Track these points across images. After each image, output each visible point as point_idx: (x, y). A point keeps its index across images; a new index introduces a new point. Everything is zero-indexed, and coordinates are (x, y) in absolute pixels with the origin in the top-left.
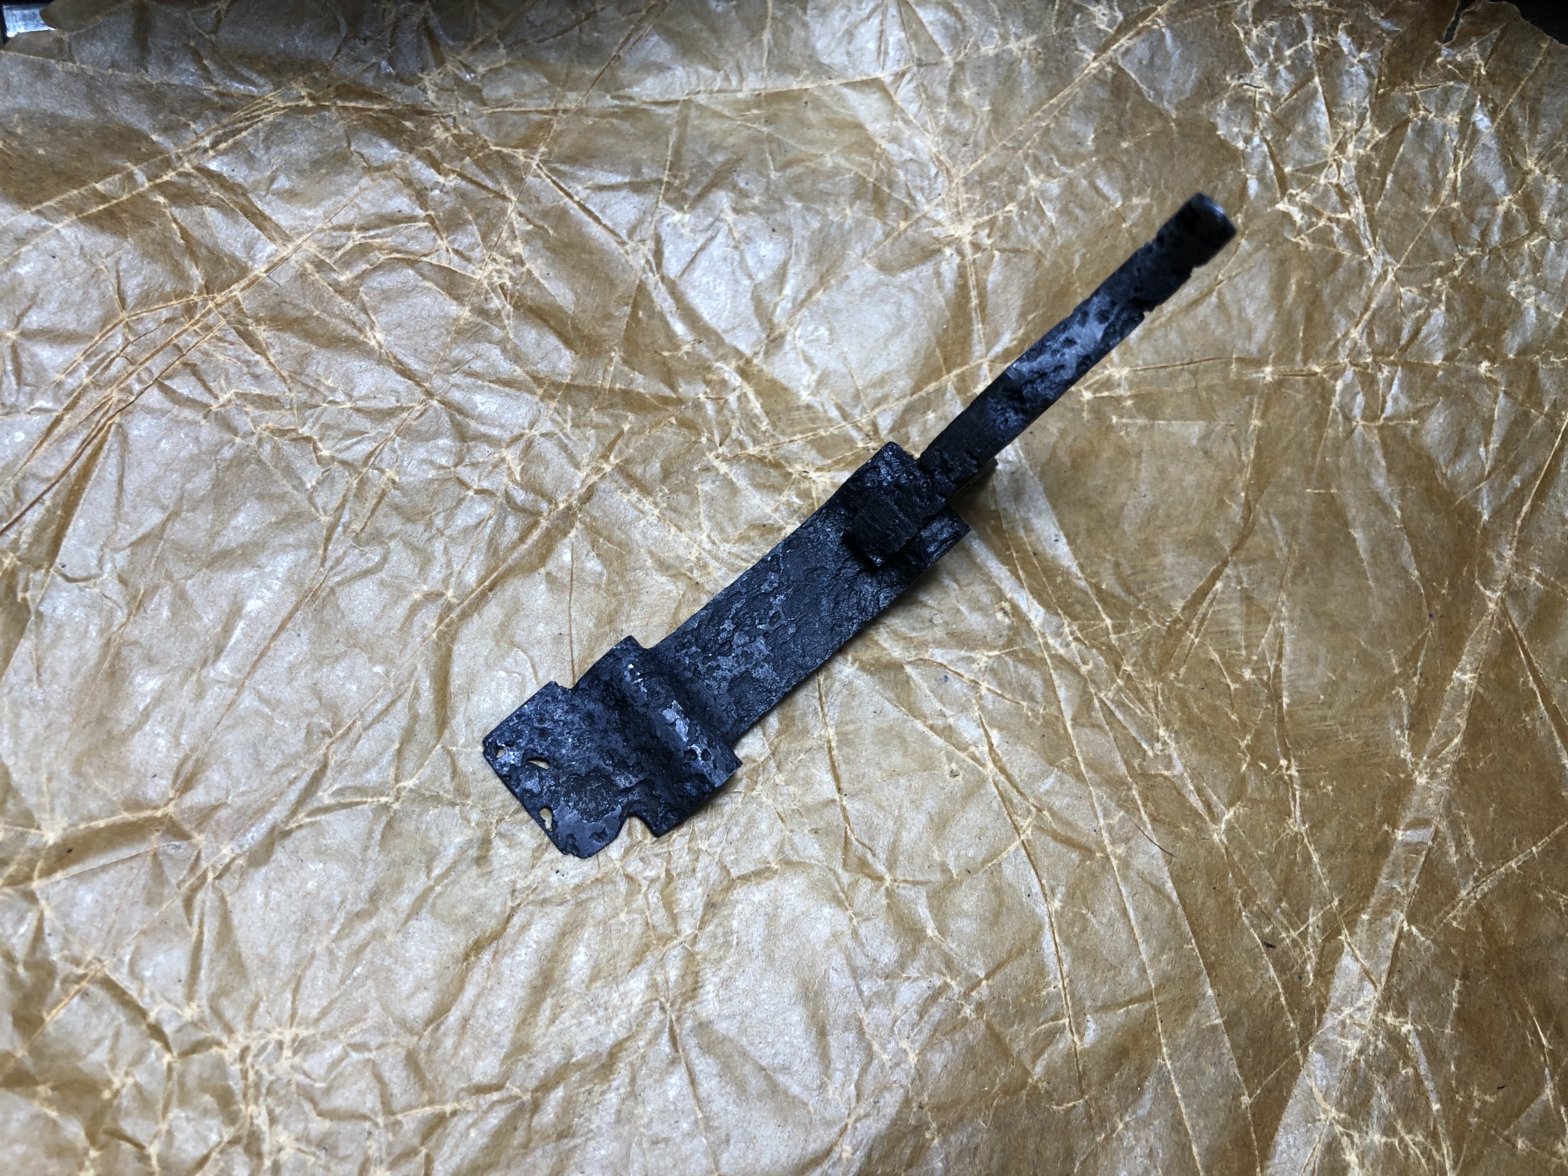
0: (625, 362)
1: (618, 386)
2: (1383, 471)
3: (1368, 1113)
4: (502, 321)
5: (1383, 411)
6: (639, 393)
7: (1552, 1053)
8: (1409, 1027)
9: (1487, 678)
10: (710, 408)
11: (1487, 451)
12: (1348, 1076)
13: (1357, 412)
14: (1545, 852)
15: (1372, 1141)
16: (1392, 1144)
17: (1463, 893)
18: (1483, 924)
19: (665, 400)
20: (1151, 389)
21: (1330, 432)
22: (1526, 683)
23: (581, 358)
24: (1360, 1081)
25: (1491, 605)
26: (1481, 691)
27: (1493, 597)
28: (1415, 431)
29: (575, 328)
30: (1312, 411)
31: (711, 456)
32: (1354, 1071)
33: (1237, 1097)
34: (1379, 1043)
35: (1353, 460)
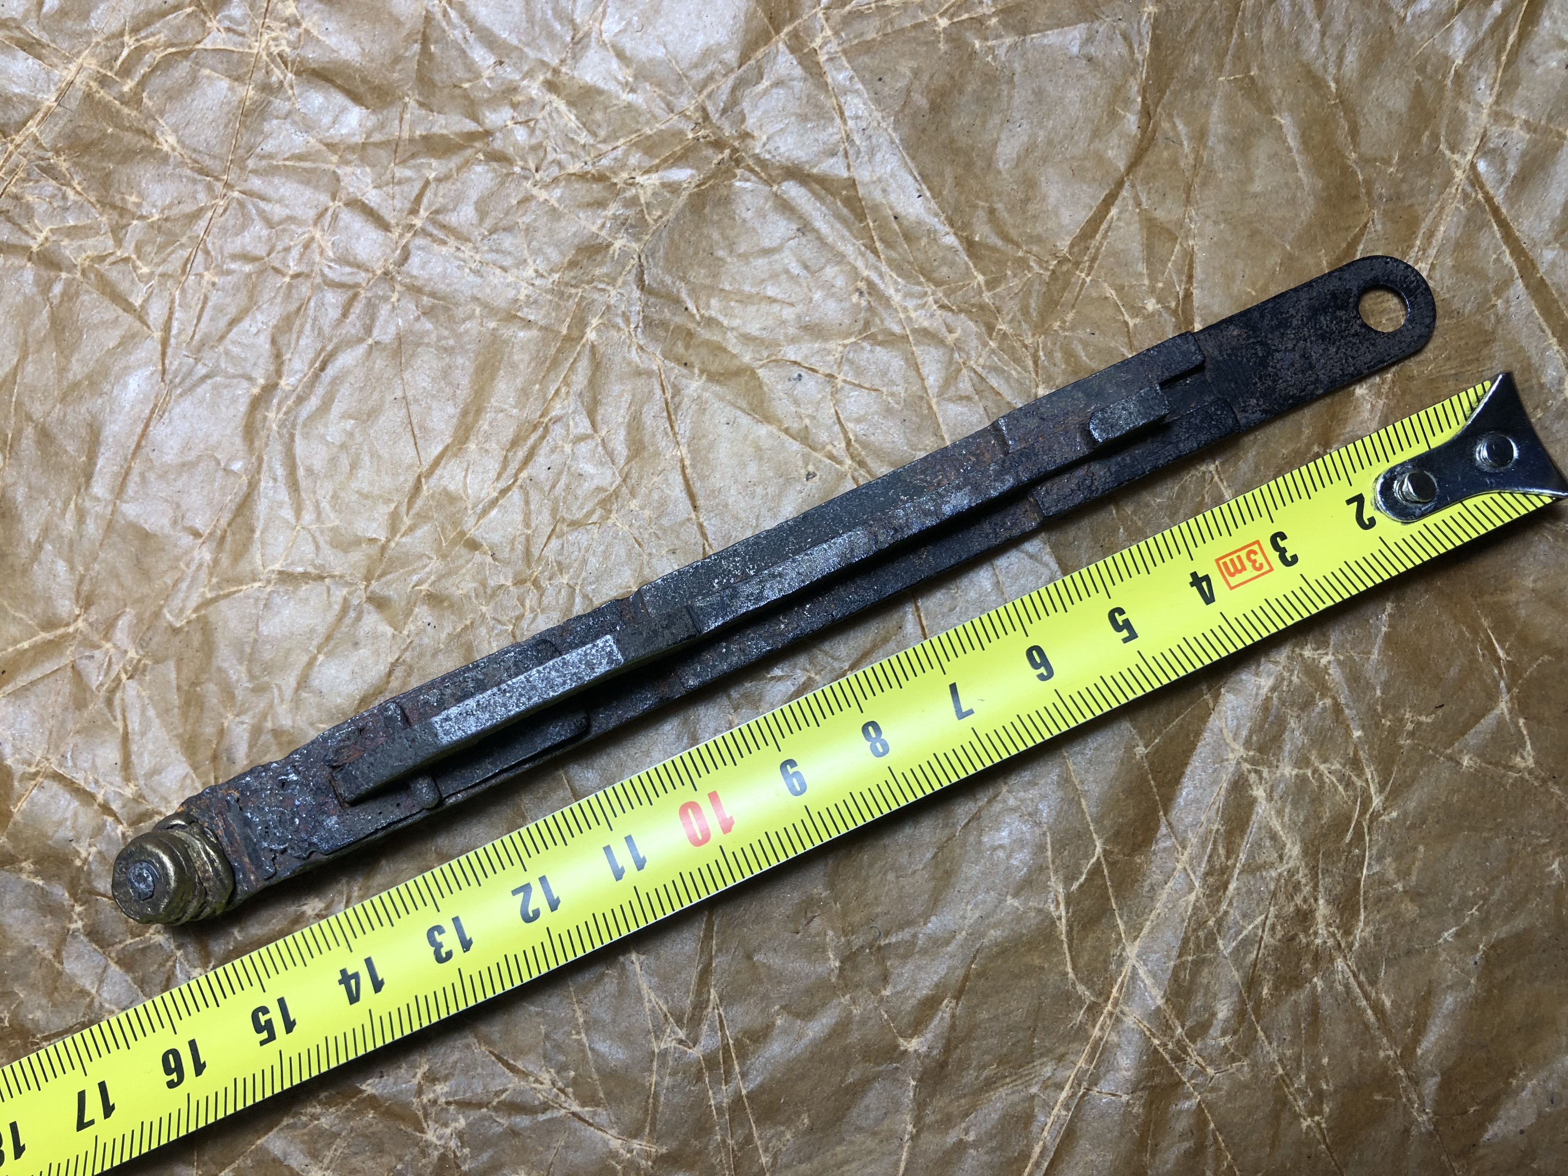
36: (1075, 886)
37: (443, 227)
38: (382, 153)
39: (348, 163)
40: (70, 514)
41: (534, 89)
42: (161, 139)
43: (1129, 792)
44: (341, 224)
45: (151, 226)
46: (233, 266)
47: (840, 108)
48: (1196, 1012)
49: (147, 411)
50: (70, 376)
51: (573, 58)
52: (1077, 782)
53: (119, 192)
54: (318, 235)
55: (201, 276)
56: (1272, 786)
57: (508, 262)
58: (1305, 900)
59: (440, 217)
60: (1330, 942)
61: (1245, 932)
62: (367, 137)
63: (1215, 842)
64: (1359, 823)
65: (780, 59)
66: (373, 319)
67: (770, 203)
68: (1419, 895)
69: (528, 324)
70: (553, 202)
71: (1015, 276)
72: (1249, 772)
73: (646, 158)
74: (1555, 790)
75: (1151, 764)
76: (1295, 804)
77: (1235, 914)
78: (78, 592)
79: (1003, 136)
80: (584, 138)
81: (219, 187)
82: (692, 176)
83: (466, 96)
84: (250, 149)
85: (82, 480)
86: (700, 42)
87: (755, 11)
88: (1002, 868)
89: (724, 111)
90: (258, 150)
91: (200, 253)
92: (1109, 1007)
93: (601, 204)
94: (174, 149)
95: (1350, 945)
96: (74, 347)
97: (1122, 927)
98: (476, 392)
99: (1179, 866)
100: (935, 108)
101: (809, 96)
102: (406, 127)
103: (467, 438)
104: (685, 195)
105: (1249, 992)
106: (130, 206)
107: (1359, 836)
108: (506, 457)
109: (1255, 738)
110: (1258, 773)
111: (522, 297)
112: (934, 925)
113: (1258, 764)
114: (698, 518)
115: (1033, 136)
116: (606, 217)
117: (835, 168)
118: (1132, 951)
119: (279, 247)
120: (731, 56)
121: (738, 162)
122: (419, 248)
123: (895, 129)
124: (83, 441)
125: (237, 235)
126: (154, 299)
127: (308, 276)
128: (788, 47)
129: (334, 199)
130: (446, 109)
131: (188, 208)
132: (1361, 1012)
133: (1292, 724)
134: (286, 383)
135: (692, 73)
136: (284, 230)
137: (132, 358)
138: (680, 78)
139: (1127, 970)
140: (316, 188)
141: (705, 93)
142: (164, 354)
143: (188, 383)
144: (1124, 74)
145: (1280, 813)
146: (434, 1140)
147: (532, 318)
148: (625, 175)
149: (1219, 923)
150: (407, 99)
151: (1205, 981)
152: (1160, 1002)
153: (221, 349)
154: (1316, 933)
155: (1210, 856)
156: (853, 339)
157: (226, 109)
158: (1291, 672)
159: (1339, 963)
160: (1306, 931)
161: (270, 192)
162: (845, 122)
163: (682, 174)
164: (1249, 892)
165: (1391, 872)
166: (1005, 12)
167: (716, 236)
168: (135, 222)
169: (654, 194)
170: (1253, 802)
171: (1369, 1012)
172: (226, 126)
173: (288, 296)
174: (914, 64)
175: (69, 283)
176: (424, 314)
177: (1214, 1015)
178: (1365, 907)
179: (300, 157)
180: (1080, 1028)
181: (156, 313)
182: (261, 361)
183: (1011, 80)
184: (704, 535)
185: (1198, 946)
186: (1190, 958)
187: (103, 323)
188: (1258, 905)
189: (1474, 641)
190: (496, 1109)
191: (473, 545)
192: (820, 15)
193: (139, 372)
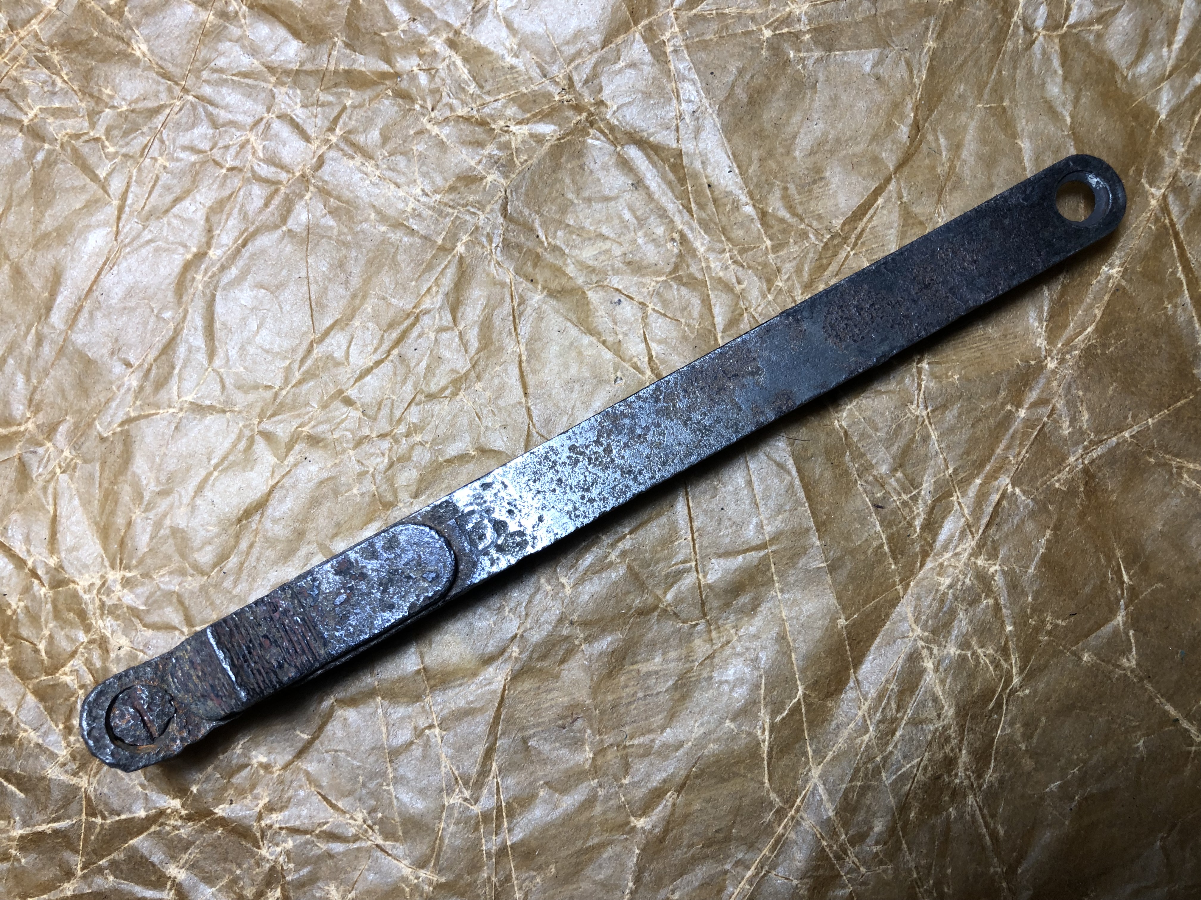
0: (347, 45)
1: (342, 67)
2: (1059, 80)
3: (949, 632)
4: (239, 20)
5: (1066, 18)
6: (361, 72)
7: (1132, 588)
8: (997, 567)
9: (1133, 272)
10: (423, 79)
11: (1170, 52)
12: (936, 604)
13: (1039, 22)
14: (1162, 423)
15: (948, 653)
16: (965, 655)
17: (1072, 459)
18: (1086, 484)
19: (384, 76)
20: (830, 21)
21: (1009, 45)
22: (1174, 273)
23: (308, 45)
24: (945, 609)
25: (1153, 202)
26: (1124, 283)
27: (1156, 193)
28: (1099, 36)
29: (303, 19)
30: (991, 27)
31: (425, 120)
32: (942, 601)
33: (833, 620)
34: (967, 581)
35: (1030, 71)
36: (778, 719)
37: (353, 145)
38: (311, 81)
39: (283, 84)
40: (31, 337)
41: (438, 44)
42: (135, 46)
43: (829, 652)
44: (272, 132)
45: (120, 115)
46: (182, 155)
47: (678, 91)
48: (858, 824)
49: (101, 263)
50: (43, 227)
51: (472, 24)
52: (790, 639)
53: (97, 84)
54: (252, 139)
55: (155, 159)
56: (939, 661)
57: (401, 180)
58: (952, 750)
59: (352, 137)
60: (966, 783)
61: (904, 769)
62: (301, 66)
63: (889, 697)
64: (1000, 695)
65: (636, 46)
66: (289, 211)
67: (613, 160)
68: (1037, 754)
69: (413, 232)
70: (443, 136)
71: (796, 243)
72: (923, 647)
73: (521, 112)
74: (1149, 686)
75: (849, 633)
76: (955, 677)
77: (898, 755)
78: (31, 400)
79: (802, 131)
80: (472, 88)
81: (177, 90)
82: (555, 131)
83: (383, 43)
84: (206, 62)
85: (43, 311)
86: (573, 24)
87: (621, 5)
88: (725, 698)
89: (586, 82)
90: (212, 64)
91: (156, 141)
92: (793, 812)
93: (480, 144)
94: (144, 55)
95: (980, 786)
96: (49, 204)
97: (810, 753)
98: (364, 280)
99: (860, 713)
100: (751, 101)
101: (654, 78)
102: (333, 61)
103: (353, 317)
104: (547, 145)
105: (900, 814)
106: (104, 97)
107: (999, 705)
108: (382, 336)
109: (930, 622)
110: (930, 649)
111: (409, 210)
112: (668, 735)
113: (930, 643)
114: (527, 402)
115: (825, 134)
116: (482, 155)
117: (666, 138)
118: (816, 772)
119: (220, 145)
120: (596, 39)
121: (592, 124)
122: (332, 159)
123: (718, 115)
124: (47, 280)
125: (187, 130)
126: (115, 174)
127: (241, 170)
128: (643, 37)
129: (268, 112)
130: (366, 51)
131: (151, 104)
132: (981, 837)
133: (961, 616)
134: (214, 254)
135: (565, 48)
136: (226, 132)
137: (94, 219)
138: (554, 52)
139: (809, 786)
140: (255, 100)
141: (573, 65)
142: (119, 218)
143: (135, 245)
144: (903, 94)
145: (942, 682)
146: (268, 856)
147: (415, 227)
148: (502, 123)
149: (885, 759)
150: (336, 39)
151: (868, 802)
152: (831, 814)
153: (165, 220)
154: (956, 775)
155: (884, 709)
156: (664, 278)
157: (190, 28)
158: (965, 575)
159: (970, 799)
160: (949, 772)
161: (217, 99)
162: (679, 102)
163: (546, 129)
164: (911, 739)
165: (1019, 734)
166: (817, 31)
167: (568, 181)
168: (107, 110)
169: (523, 142)
170: (923, 671)
171: (987, 838)
172: (188, 42)
173: (223, 185)
174: (740, 64)
175: (50, 153)
176: (330, 212)
177: (871, 828)
178: (995, 759)
179: (246, 75)
180: (768, 825)
181: (116, 185)
182: (196, 234)
183: (814, 86)
184: (530, 416)
185: (866, 775)
186: (859, 784)
187: (73, 188)
188: (917, 749)
189: (1107, 567)
190: (318, 836)
191: (349, 402)
192: (671, 14)
193: (98, 231)
